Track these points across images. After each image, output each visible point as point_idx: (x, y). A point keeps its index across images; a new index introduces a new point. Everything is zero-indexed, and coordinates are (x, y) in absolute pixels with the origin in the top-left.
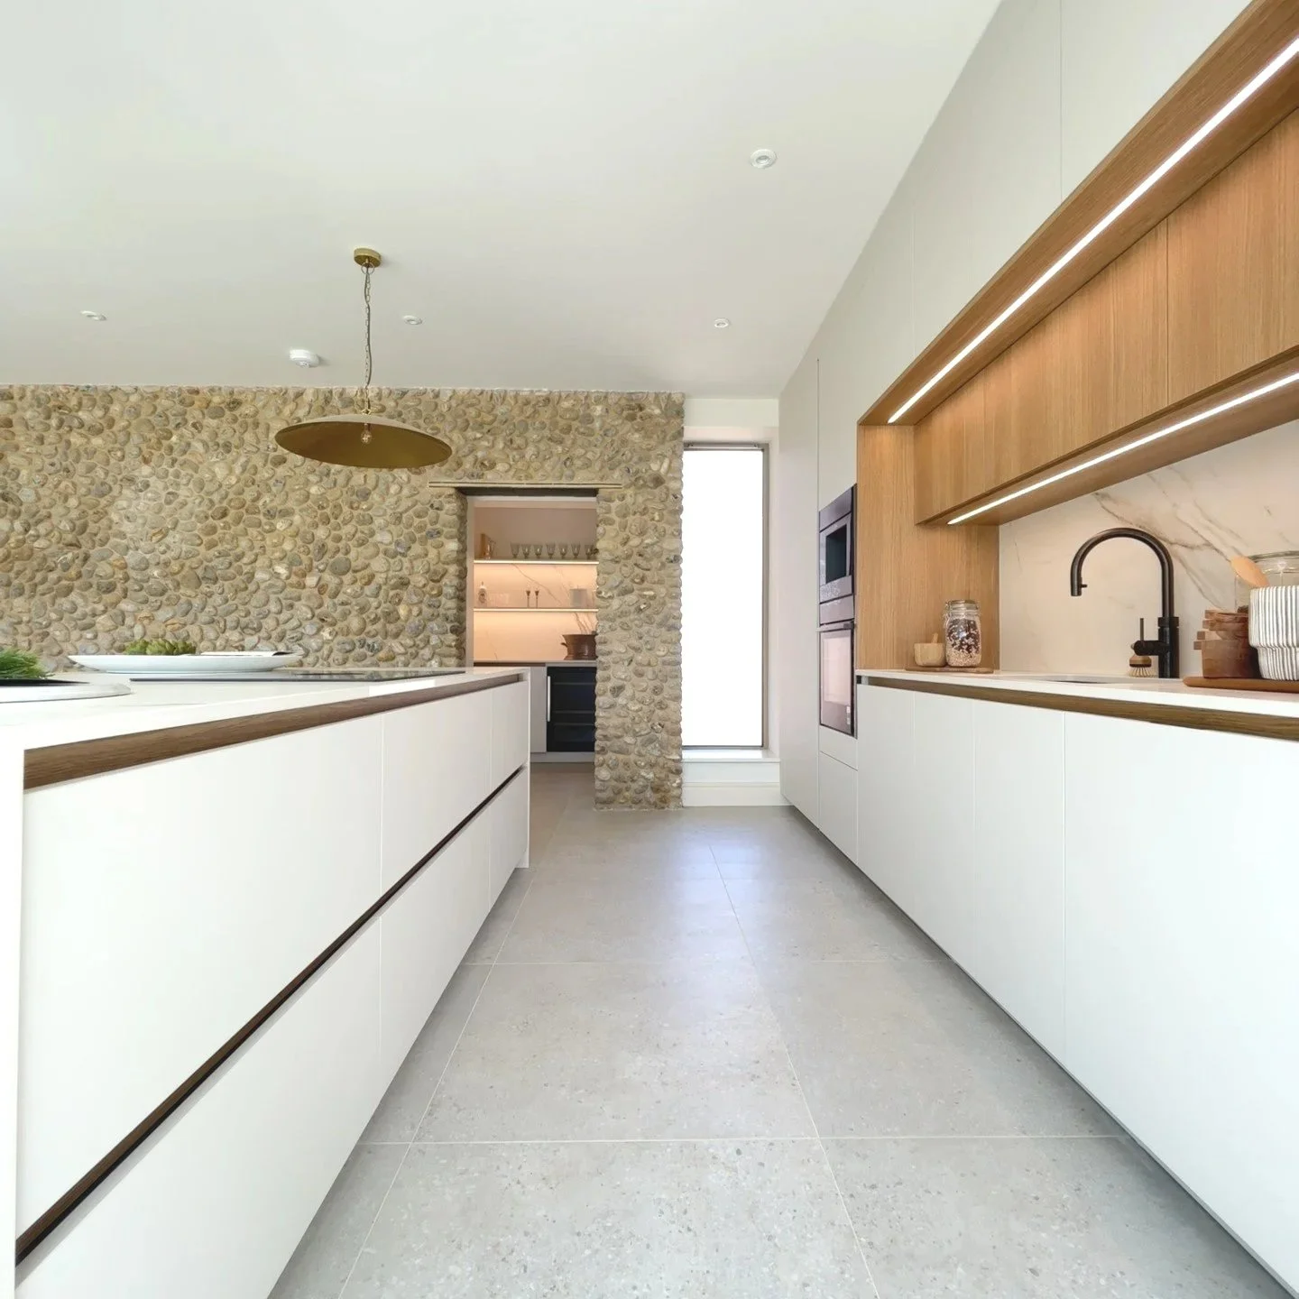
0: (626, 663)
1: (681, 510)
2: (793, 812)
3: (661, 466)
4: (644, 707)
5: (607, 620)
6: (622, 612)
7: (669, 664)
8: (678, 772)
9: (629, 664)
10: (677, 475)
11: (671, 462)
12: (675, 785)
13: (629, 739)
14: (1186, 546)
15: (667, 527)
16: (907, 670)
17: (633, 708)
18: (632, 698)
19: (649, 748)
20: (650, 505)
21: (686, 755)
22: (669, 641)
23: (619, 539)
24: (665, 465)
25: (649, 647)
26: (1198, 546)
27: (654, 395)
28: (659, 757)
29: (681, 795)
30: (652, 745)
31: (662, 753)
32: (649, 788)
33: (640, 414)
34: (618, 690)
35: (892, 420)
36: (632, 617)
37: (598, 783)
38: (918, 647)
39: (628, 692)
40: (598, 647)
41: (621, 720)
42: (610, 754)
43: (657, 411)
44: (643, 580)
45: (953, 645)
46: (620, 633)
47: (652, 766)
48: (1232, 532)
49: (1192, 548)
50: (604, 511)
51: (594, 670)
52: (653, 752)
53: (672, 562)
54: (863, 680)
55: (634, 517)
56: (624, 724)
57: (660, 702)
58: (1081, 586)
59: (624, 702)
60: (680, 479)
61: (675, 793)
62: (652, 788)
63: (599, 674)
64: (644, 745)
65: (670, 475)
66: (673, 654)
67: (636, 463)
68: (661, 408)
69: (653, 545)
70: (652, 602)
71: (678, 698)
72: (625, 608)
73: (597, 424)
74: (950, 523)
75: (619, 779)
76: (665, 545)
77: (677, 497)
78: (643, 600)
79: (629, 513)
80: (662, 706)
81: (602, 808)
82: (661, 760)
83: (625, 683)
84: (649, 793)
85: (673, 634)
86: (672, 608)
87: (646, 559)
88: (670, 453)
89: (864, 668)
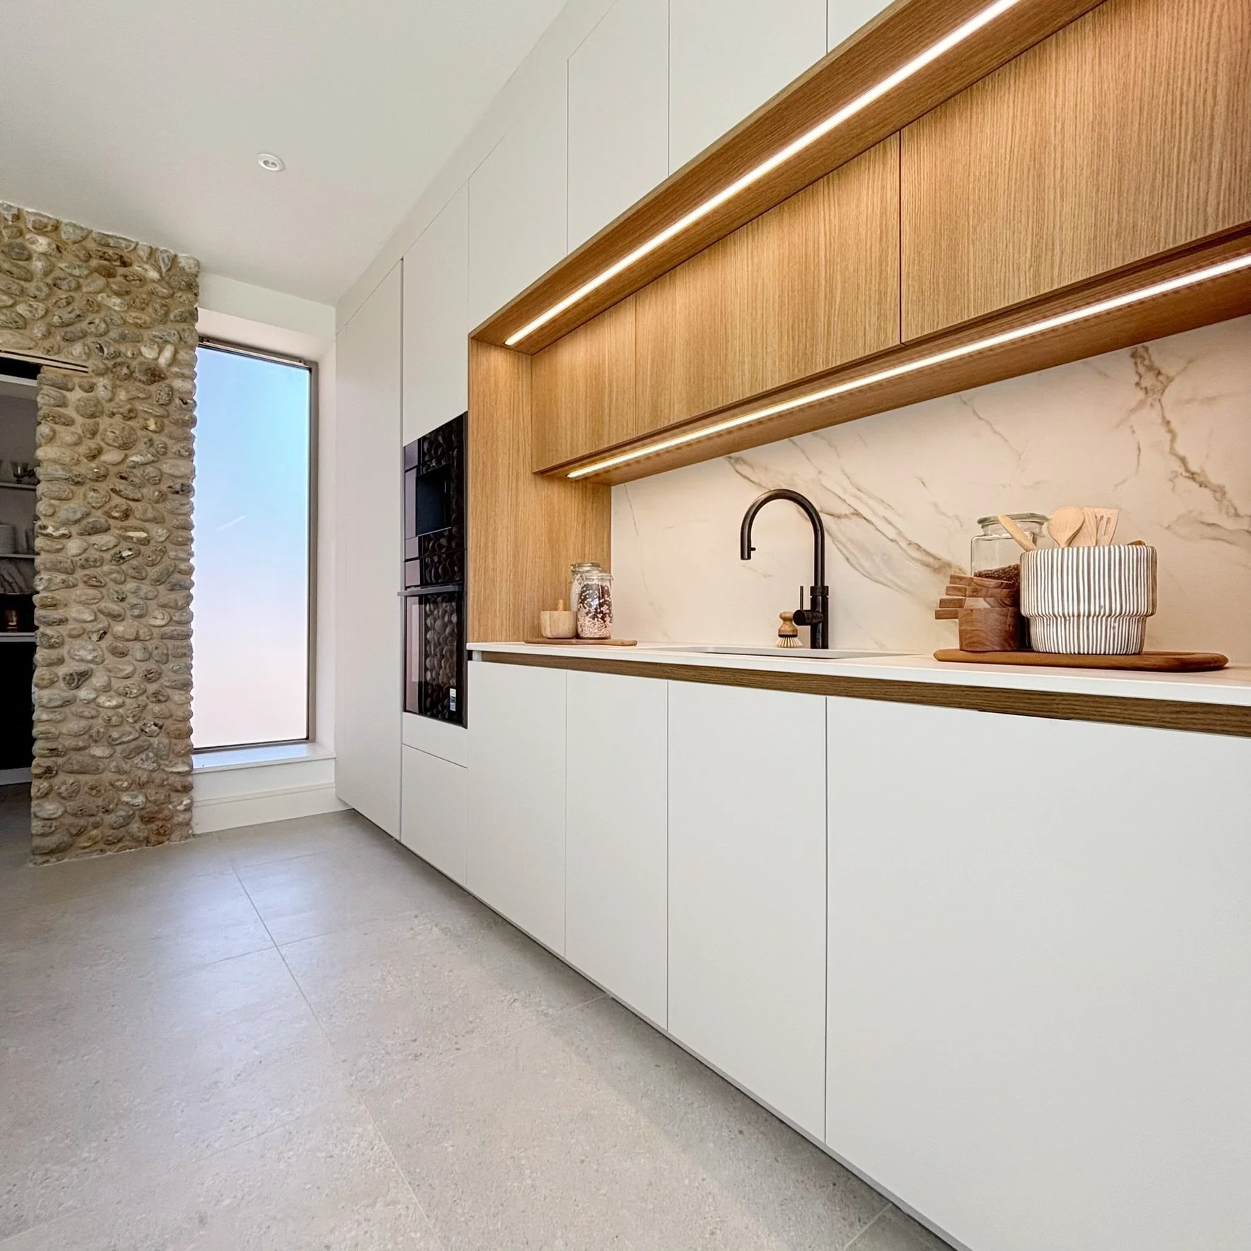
0: (95, 637)
1: (193, 422)
2: (353, 816)
3: (159, 354)
4: (128, 701)
5: (58, 571)
6: (87, 560)
7: (171, 638)
8: (187, 789)
9: (100, 638)
10: (186, 372)
11: (176, 352)
12: (181, 808)
13: (98, 751)
14: (832, 515)
15: (170, 442)
16: (528, 642)
17: (107, 704)
18: (107, 689)
19: (137, 760)
20: (140, 407)
21: (198, 762)
22: (172, 604)
23: (82, 449)
24: (168, 353)
25: (136, 612)
26: (846, 515)
27: (148, 251)
28: (153, 771)
29: (190, 820)
30: (143, 756)
31: (159, 765)
32: (137, 818)
33: (121, 270)
34: (79, 679)
35: (511, 341)
36: (106, 568)
37: (36, 826)
38: (546, 616)
39: (98, 680)
40: (38, 612)
41: (83, 723)
42: (62, 777)
43: (153, 274)
44: (126, 515)
45: (587, 614)
46: (82, 591)
47: (142, 786)
48: (883, 502)
49: (839, 517)
50: (52, 401)
51: (31, 648)
52: (144, 765)
53: (177, 492)
54: (475, 656)
55: (112, 421)
56: (90, 728)
57: (156, 694)
58: (751, 549)
59: (92, 696)
60: (192, 377)
61: (181, 818)
62: (142, 818)
63: (40, 655)
64: (127, 758)
65: (175, 369)
66: (179, 623)
67: (115, 341)
68: (159, 271)
69: (144, 464)
70: (142, 548)
71: (187, 685)
72: (93, 554)
73: (38, 265)
74: (570, 476)
75: (81, 813)
76: (166, 468)
77: (187, 403)
78: (124, 544)
79: (102, 413)
80: (158, 698)
81: (47, 861)
82: (157, 777)
83: (92, 666)
84: (135, 826)
85: (178, 596)
86: (177, 558)
87: (132, 484)
88: (176, 338)
89: (478, 641)
